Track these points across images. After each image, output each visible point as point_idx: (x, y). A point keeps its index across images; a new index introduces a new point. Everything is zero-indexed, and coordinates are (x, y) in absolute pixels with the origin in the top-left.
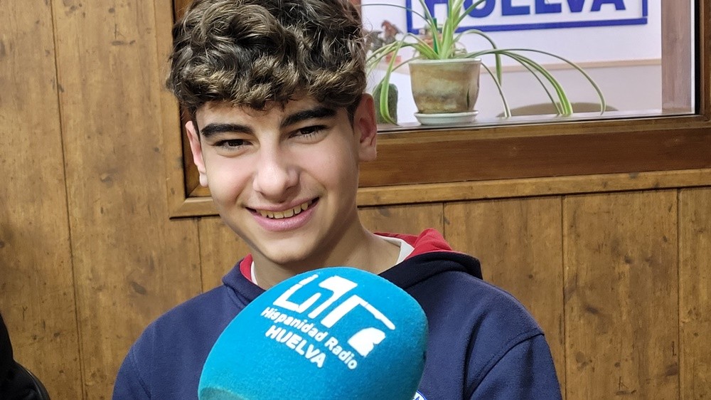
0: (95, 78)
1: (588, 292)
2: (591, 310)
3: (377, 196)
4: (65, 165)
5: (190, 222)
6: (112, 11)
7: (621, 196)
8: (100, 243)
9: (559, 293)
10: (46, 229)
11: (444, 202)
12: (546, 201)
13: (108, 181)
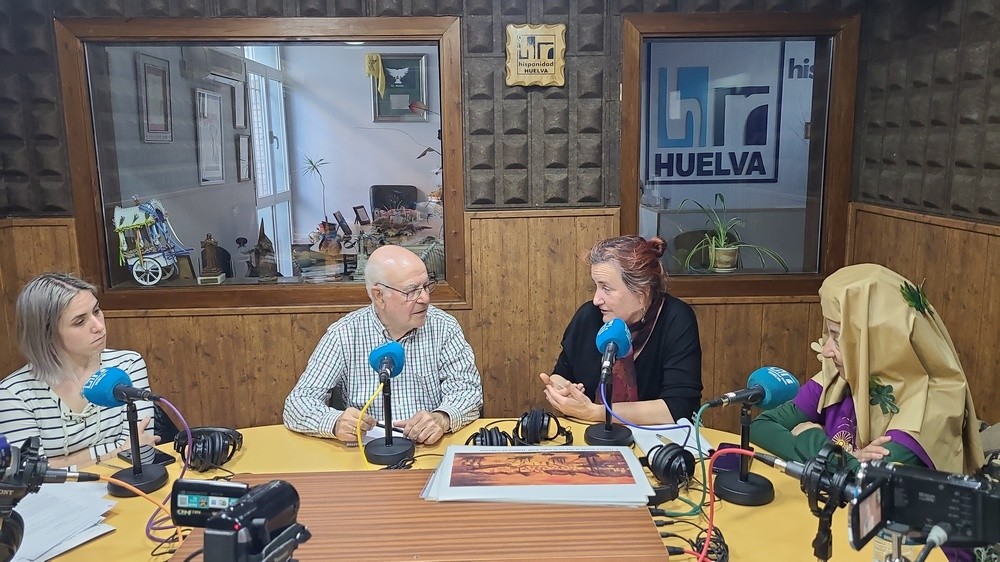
1: (771, 341)
4: (576, 284)
6: (598, 229)
7: (787, 304)
9: (759, 340)
12: (757, 305)
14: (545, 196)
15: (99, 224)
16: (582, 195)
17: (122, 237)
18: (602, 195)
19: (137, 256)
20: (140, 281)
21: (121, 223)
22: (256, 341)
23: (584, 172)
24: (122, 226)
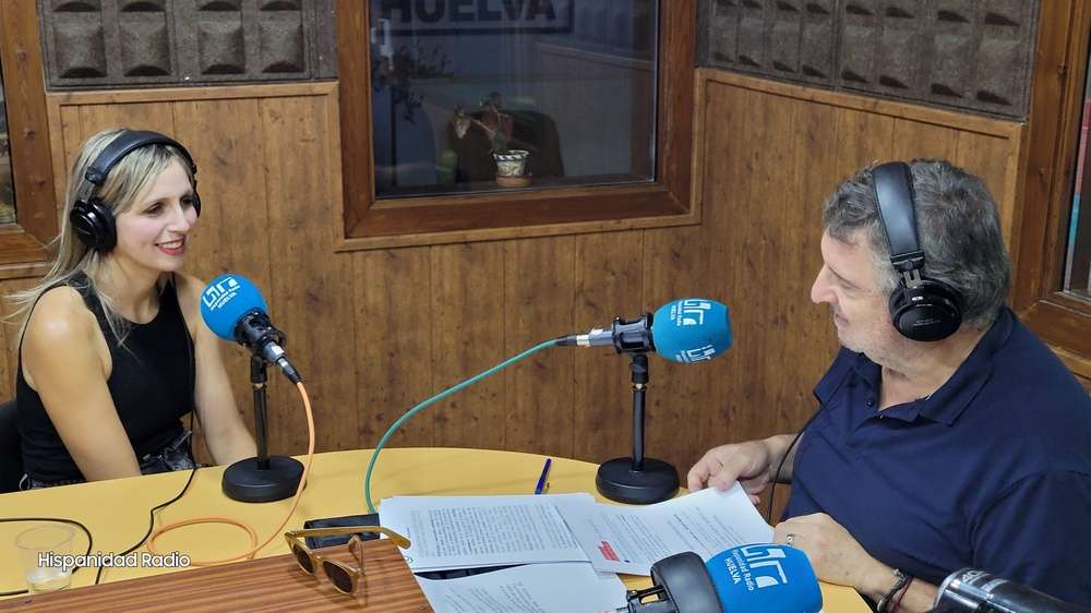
0: (289, 163)
1: (589, 294)
2: (590, 304)
3: (464, 236)
4: (269, 218)
5: (347, 255)
6: (301, 120)
7: (610, 234)
8: (290, 269)
9: (572, 294)
10: (256, 260)
11: (505, 240)
12: (566, 238)
13: (296, 229)
14: (202, 63)
16: (269, 60)
18: (306, 59)
23: (271, 18)
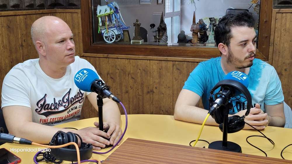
15: (90, 13)
17: (100, 19)
19: (105, 29)
20: (106, 41)
21: (100, 13)
22: (156, 74)
24: (100, 15)
